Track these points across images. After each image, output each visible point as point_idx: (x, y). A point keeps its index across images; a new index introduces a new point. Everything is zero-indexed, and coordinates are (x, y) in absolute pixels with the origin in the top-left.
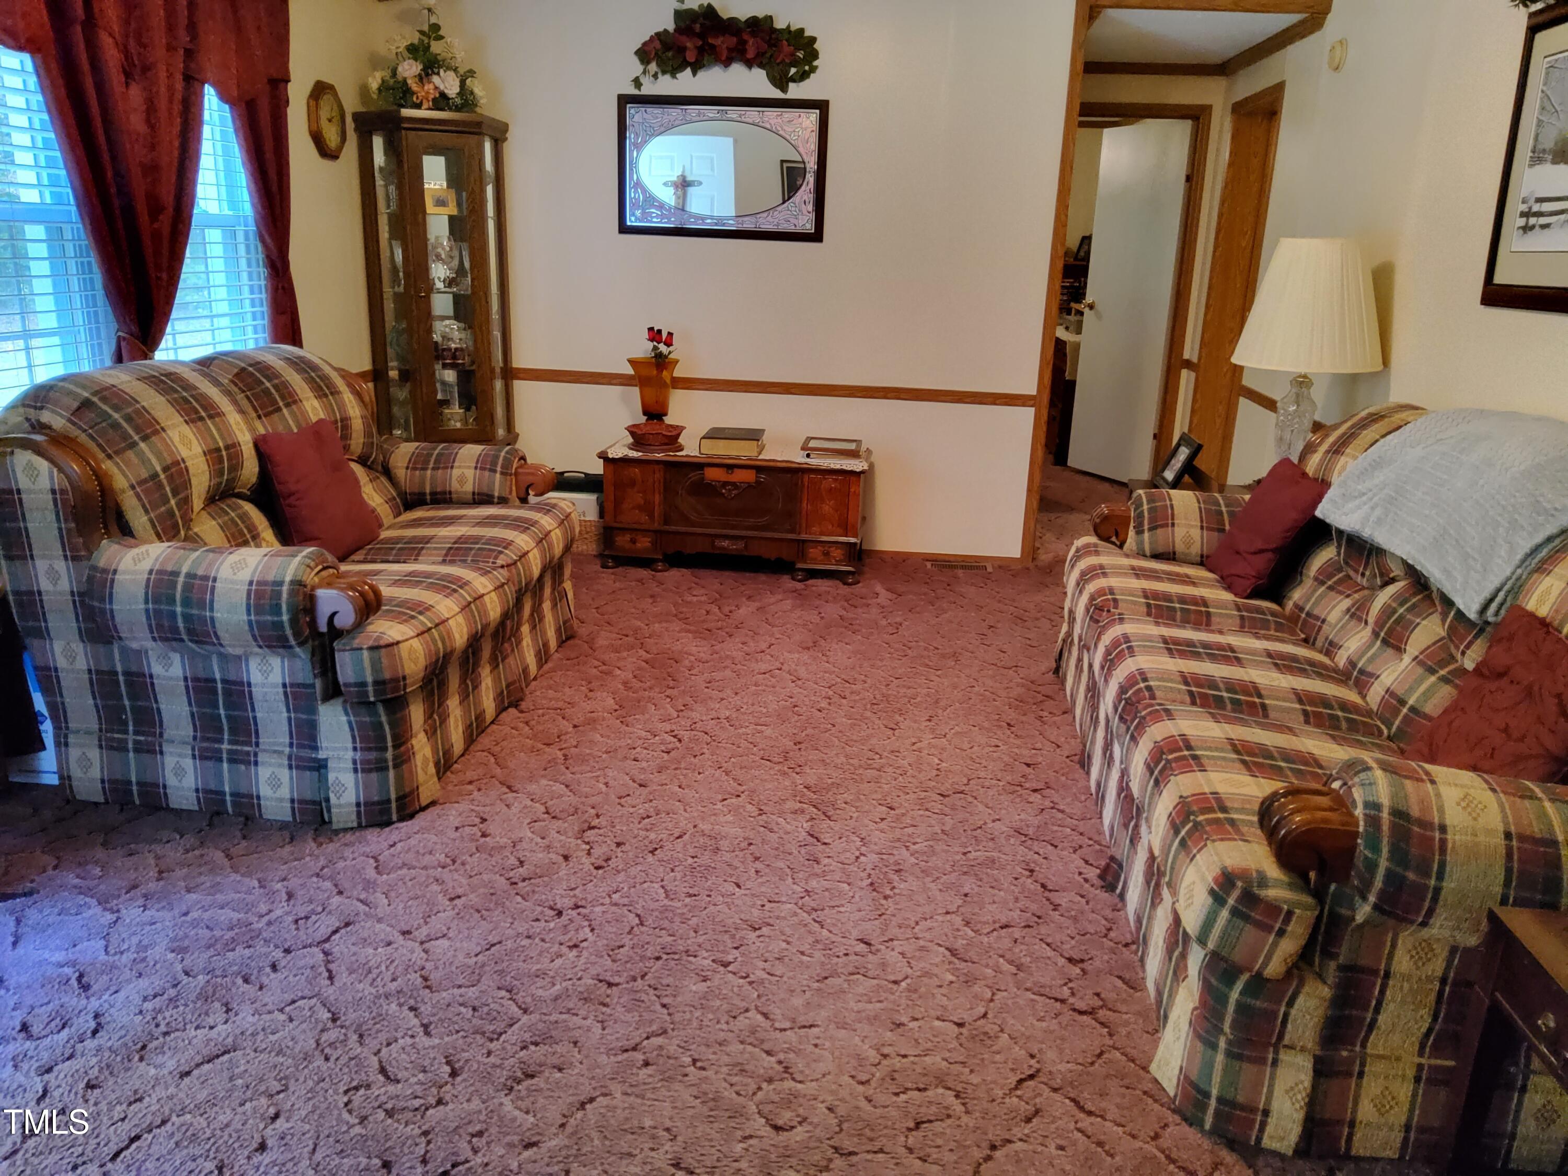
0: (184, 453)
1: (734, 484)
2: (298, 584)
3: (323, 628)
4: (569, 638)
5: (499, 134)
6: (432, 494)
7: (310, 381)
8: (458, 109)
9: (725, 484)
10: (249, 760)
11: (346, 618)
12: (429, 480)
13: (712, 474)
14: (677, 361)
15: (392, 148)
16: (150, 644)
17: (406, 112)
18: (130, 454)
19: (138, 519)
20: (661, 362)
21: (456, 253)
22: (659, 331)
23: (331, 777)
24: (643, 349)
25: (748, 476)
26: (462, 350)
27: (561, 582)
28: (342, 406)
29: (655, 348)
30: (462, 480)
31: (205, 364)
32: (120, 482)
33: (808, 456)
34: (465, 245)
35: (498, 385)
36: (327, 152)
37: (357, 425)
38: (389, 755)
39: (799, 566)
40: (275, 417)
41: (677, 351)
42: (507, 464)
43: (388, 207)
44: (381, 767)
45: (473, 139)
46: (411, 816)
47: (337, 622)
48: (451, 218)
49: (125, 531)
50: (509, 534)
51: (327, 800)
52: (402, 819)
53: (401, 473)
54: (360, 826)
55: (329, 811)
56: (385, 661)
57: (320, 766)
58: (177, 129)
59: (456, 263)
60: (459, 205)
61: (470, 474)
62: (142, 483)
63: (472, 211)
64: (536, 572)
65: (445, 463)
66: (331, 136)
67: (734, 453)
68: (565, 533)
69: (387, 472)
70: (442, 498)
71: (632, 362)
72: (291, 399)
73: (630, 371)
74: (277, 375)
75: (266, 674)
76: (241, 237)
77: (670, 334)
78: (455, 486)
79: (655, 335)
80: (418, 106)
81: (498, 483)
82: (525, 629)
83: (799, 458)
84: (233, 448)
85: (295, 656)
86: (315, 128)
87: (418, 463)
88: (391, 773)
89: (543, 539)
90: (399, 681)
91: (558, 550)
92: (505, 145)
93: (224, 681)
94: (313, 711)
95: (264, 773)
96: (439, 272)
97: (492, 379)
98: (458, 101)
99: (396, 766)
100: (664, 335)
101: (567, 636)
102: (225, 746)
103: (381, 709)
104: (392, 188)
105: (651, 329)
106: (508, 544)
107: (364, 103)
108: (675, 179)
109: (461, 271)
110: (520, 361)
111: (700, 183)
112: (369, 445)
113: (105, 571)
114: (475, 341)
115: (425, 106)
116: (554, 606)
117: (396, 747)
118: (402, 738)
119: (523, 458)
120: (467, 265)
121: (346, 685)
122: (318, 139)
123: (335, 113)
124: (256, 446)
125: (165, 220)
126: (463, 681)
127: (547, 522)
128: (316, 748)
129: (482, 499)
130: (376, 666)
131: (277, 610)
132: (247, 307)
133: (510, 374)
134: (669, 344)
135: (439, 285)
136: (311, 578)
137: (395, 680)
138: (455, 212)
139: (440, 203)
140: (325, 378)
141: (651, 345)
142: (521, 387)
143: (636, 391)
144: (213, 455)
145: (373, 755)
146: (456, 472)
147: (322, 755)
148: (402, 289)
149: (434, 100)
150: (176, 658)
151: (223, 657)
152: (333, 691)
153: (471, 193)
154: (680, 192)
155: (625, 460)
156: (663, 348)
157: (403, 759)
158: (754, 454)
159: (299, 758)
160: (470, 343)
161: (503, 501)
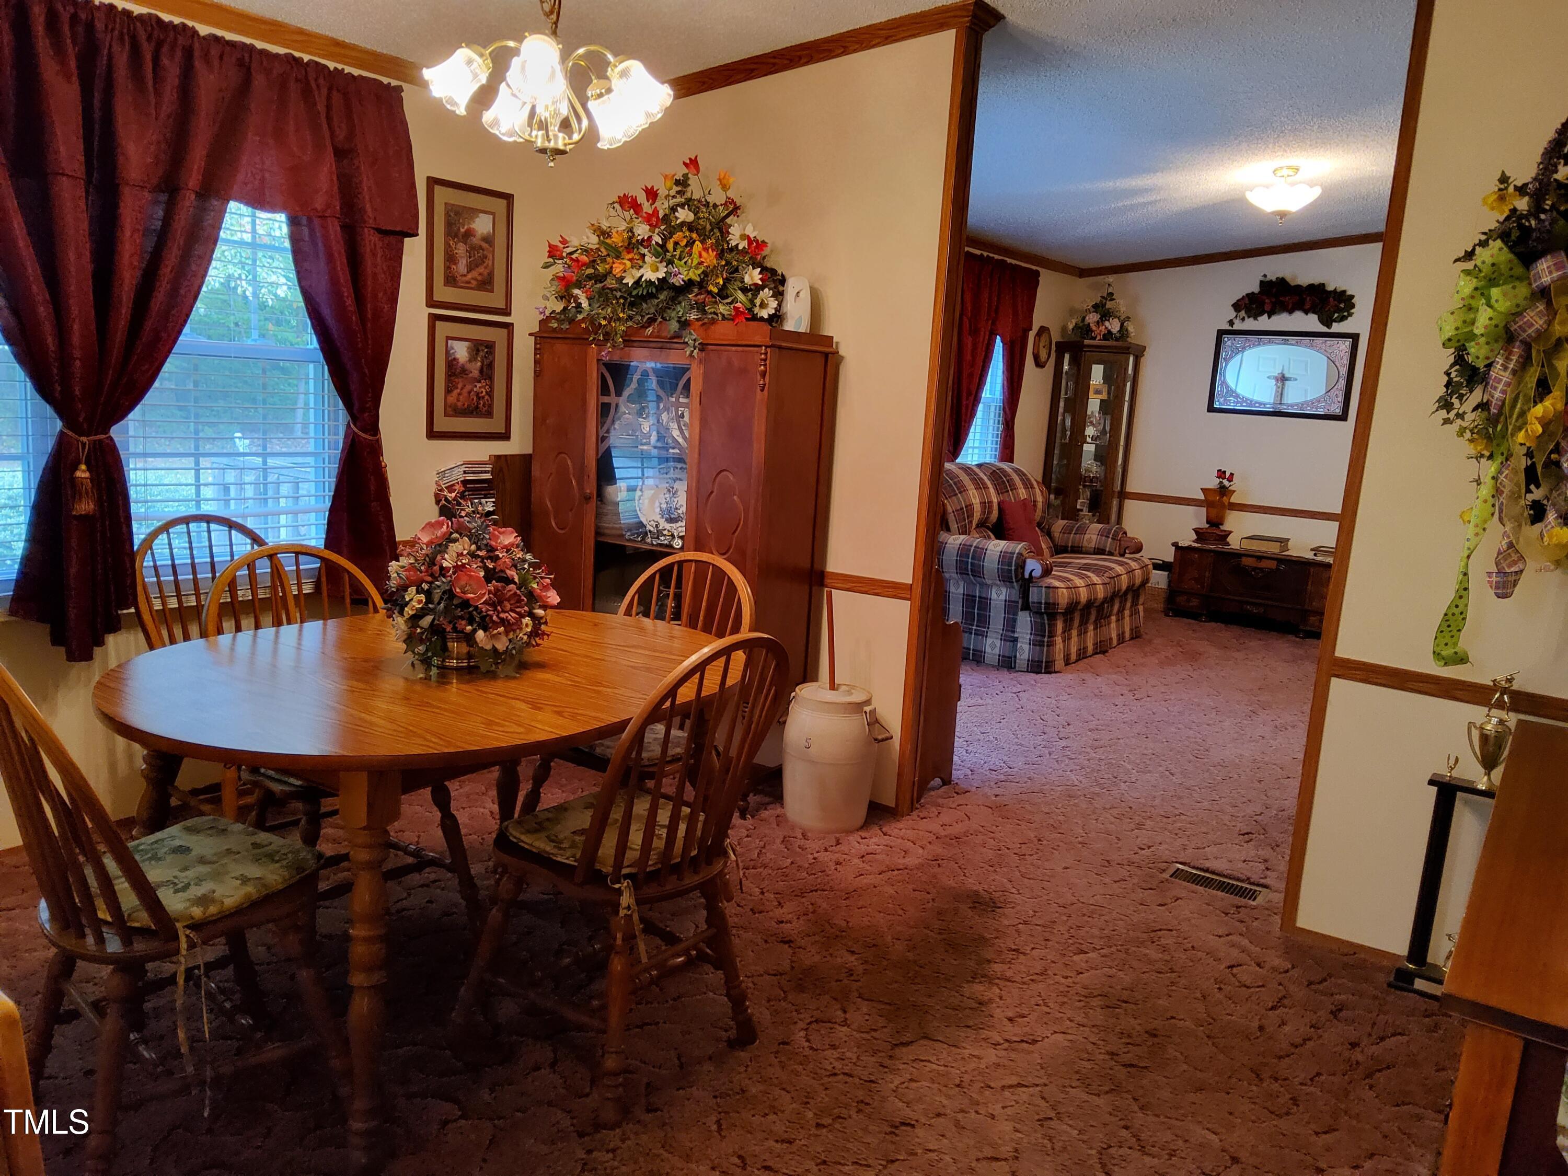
0: (974, 501)
1: (1261, 569)
2: (1020, 554)
3: (1027, 576)
4: (1137, 637)
5: (1139, 352)
6: (1072, 547)
7: (1022, 480)
8: (1117, 340)
9: (1255, 569)
10: (984, 635)
11: (1038, 573)
12: (1071, 539)
13: (1246, 561)
14: (1234, 491)
15: (1074, 361)
16: (955, 575)
17: (1086, 342)
18: (954, 498)
19: (954, 526)
20: (1223, 491)
21: (1102, 422)
22: (1225, 472)
23: (1019, 645)
24: (1213, 483)
25: (1272, 565)
26: (1097, 478)
27: (1137, 605)
28: (1034, 495)
29: (1221, 482)
30: (1090, 540)
31: (979, 466)
32: (949, 509)
33: (1315, 555)
34: (1108, 417)
35: (1115, 502)
36: (1039, 364)
37: (1040, 505)
38: (1046, 639)
39: (1301, 627)
40: (1006, 494)
41: (1235, 485)
42: (1116, 534)
43: (1066, 394)
44: (1041, 644)
45: (1121, 357)
46: (1050, 673)
47: (1034, 574)
48: (1102, 401)
49: (948, 530)
50: (1112, 565)
51: (1015, 657)
52: (1046, 673)
53: (1056, 535)
54: (1027, 671)
55: (1015, 662)
56: (1051, 594)
57: (1015, 640)
58: (982, 357)
59: (1101, 427)
60: (1109, 393)
61: (1094, 537)
62: (957, 510)
63: (1116, 397)
64: (1124, 587)
65: (1082, 531)
66: (1043, 355)
67: (1264, 549)
68: (1143, 573)
69: (1049, 534)
70: (1077, 550)
71: (1204, 490)
72: (1014, 488)
73: (1202, 497)
74: (1009, 476)
75: (998, 595)
76: (993, 409)
77: (1232, 474)
78: (1085, 544)
79: (1221, 474)
80: (1094, 338)
81: (1109, 544)
82: (1114, 618)
83: (1310, 555)
84: (991, 502)
85: (1013, 587)
86: (1036, 352)
87: (1066, 531)
88: (1045, 648)
89: (1130, 572)
90: (1055, 605)
91: (1138, 581)
92: (1142, 359)
93: (980, 597)
94: (1016, 614)
95: (989, 641)
96: (1090, 431)
97: (1113, 497)
98: (1118, 335)
99: (1048, 646)
100: (1228, 475)
101: (1136, 635)
102: (974, 628)
103: (1046, 617)
104: (1071, 384)
105: (1219, 471)
106: (1111, 569)
107: (1063, 336)
108: (1276, 375)
109: (1104, 432)
110: (1131, 487)
111: (1296, 380)
112: (1043, 518)
113: (942, 543)
114: (1106, 473)
115: (1098, 338)
116: (1131, 615)
117: (1049, 637)
118: (1052, 635)
119: (1125, 533)
120: (1108, 428)
121: (1033, 603)
122: (1036, 357)
123: (1047, 343)
124: (999, 504)
125: (972, 398)
126: (1080, 625)
127: (1134, 565)
128: (1014, 632)
129: (1099, 551)
130: (1047, 594)
131: (1010, 564)
132: (989, 445)
133: (1124, 495)
134: (1230, 480)
135: (1089, 440)
136: (1025, 553)
137: (1054, 604)
138: (1106, 398)
139: (1098, 392)
140: (1028, 479)
141: (1218, 481)
142: (1129, 504)
143: (1203, 510)
144: (983, 503)
145: (1039, 638)
146: (1087, 536)
147: (1016, 635)
148: (1067, 441)
149: (1104, 335)
150: (962, 584)
151: (982, 585)
152: (1026, 607)
153: (1118, 388)
154: (1280, 384)
155: (1189, 548)
156: (1226, 482)
157: (1051, 644)
158: (1277, 551)
159: (1006, 636)
160: (1103, 474)
161: (1111, 554)
